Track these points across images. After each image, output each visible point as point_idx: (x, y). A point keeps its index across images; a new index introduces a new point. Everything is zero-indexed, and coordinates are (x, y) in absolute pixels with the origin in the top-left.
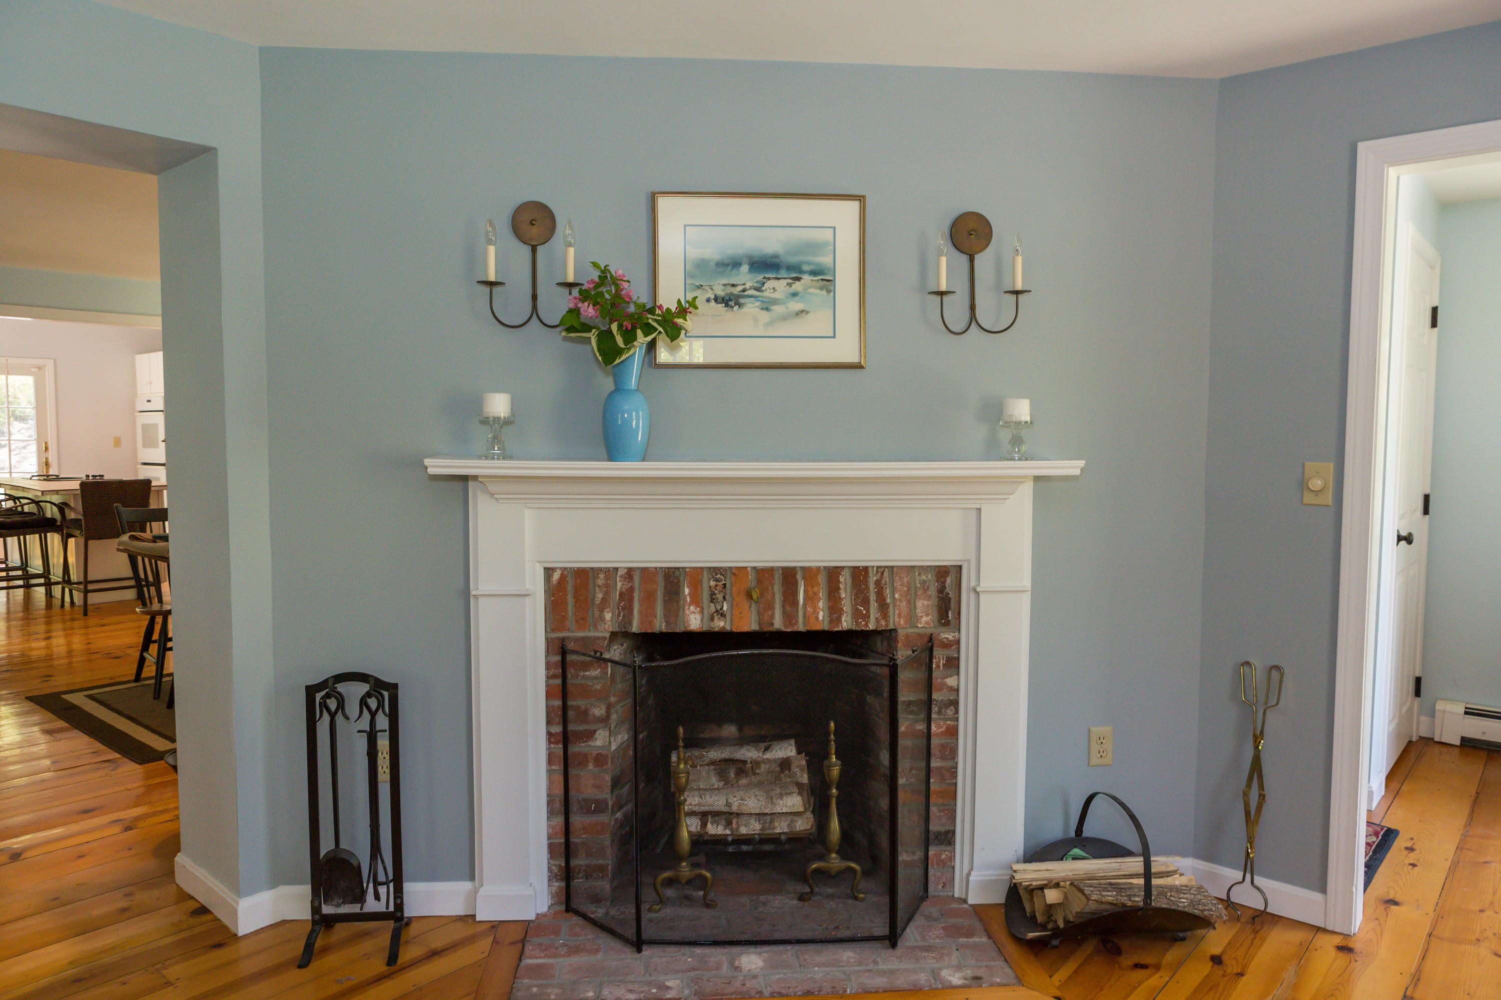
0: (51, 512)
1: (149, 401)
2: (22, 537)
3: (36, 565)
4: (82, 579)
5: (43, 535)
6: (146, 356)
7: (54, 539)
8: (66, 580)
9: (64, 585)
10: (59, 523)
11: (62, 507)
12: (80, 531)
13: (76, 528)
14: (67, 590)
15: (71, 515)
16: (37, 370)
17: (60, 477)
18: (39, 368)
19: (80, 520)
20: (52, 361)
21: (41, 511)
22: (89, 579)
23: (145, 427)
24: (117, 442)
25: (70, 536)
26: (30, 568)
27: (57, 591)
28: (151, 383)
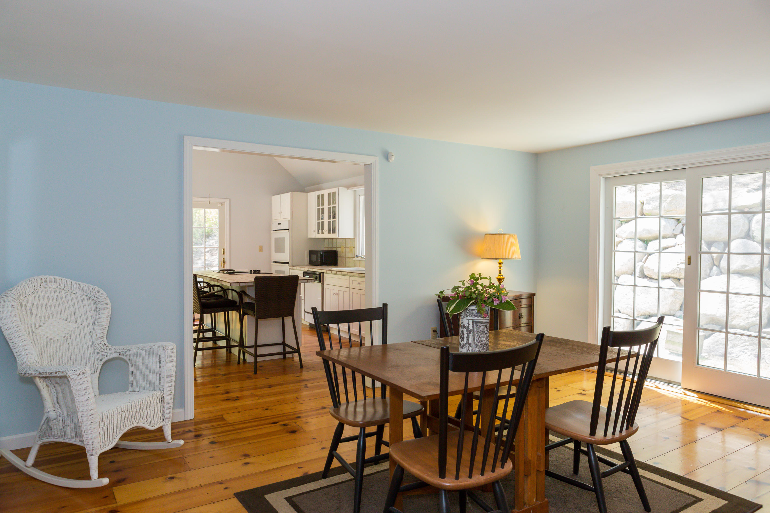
0: (232, 296)
1: (280, 224)
2: (213, 314)
3: (221, 330)
4: (253, 344)
5: (226, 312)
6: (279, 196)
7: (234, 315)
8: (241, 344)
9: (241, 348)
10: (238, 304)
11: (242, 293)
12: (253, 312)
13: (250, 309)
14: (241, 351)
15: (246, 300)
16: (220, 205)
17: (235, 271)
18: (222, 204)
19: (254, 303)
20: (229, 200)
21: (226, 295)
22: (258, 344)
23: (276, 239)
24: (261, 249)
25: (245, 314)
26: (217, 330)
27: (235, 351)
28: (281, 213)
